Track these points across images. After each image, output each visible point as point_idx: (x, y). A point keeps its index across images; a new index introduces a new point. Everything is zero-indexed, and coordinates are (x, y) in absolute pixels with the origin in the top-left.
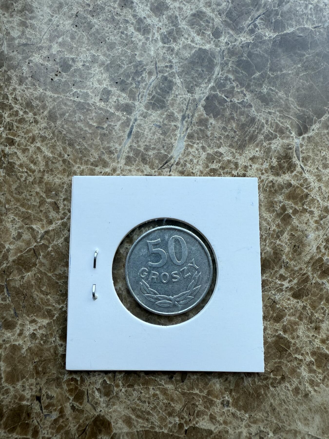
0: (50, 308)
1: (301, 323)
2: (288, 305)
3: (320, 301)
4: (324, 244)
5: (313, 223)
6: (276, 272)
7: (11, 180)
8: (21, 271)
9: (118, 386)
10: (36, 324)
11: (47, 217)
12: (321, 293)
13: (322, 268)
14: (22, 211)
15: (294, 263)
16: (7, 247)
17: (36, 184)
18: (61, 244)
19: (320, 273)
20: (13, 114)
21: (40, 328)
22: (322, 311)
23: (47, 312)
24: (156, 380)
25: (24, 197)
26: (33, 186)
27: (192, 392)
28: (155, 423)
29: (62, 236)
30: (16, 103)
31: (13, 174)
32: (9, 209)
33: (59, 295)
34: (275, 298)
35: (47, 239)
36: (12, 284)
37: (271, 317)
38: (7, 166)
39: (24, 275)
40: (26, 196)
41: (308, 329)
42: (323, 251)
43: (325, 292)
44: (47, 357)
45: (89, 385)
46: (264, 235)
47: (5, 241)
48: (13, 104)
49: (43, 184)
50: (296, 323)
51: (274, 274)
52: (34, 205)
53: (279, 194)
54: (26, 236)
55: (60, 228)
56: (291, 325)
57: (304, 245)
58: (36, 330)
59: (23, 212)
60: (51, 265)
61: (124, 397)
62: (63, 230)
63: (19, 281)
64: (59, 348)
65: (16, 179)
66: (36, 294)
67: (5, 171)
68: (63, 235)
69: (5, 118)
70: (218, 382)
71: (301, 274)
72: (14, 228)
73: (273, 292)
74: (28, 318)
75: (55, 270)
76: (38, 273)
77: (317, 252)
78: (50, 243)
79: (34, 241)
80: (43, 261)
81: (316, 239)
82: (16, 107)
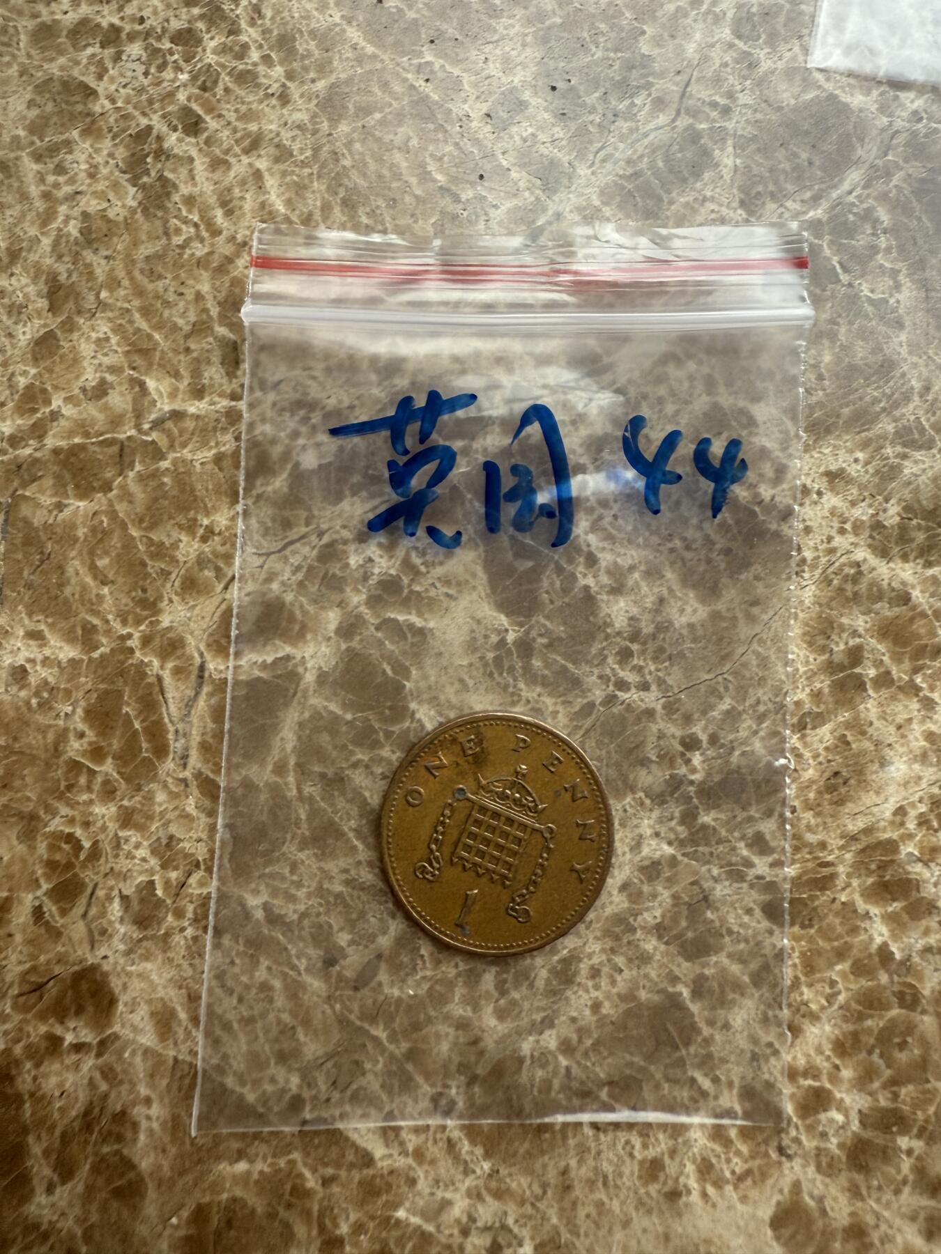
0: (96, 621)
1: (753, 995)
2: (740, 925)
3: (834, 960)
4: (923, 808)
5: (918, 734)
6: (750, 819)
7: (145, 227)
8: (64, 486)
9: (179, 914)
10: (41, 646)
11: (196, 373)
12: (848, 939)
13: (886, 871)
14: (136, 325)
15: (813, 822)
16: (54, 406)
17: (206, 269)
18: (202, 464)
19: (873, 884)
20: (231, 49)
21: (46, 661)
22: (828, 990)
23: (84, 628)
24: (286, 949)
25: (161, 290)
26: (196, 271)
27: (366, 1026)
28: (231, 1061)
29: (213, 444)
30: (252, 23)
31: (160, 214)
32: (106, 304)
33: (133, 599)
34: (714, 889)
35: (169, 434)
36: (25, 510)
37: (678, 937)
38: (152, 186)
39: (66, 502)
40: (166, 290)
41: (765, 1020)
42: (911, 825)
43: (863, 941)
44: (30, 746)
45: (106, 875)
46: (765, 704)
47: (56, 388)
48: (242, 22)
49: (226, 280)
50: (738, 987)
51: (740, 823)
52: (175, 324)
53: (862, 609)
54: (119, 399)
55: (217, 420)
56: (720, 985)
57: (863, 784)
58: (32, 661)
59: (138, 330)
60: (149, 508)
61: (183, 952)
62: (224, 430)
63: (45, 512)
64: (72, 736)
65: (160, 231)
66: (76, 566)
67: (140, 196)
68: (217, 444)
69: (204, 50)
70: (451, 1038)
71: (816, 858)
72: (96, 362)
73: (715, 872)
74: (27, 621)
75: (153, 526)
76: (106, 513)
77: (892, 823)
78: (172, 447)
79: (132, 424)
80: (134, 488)
81: (906, 784)
82: (250, 34)
